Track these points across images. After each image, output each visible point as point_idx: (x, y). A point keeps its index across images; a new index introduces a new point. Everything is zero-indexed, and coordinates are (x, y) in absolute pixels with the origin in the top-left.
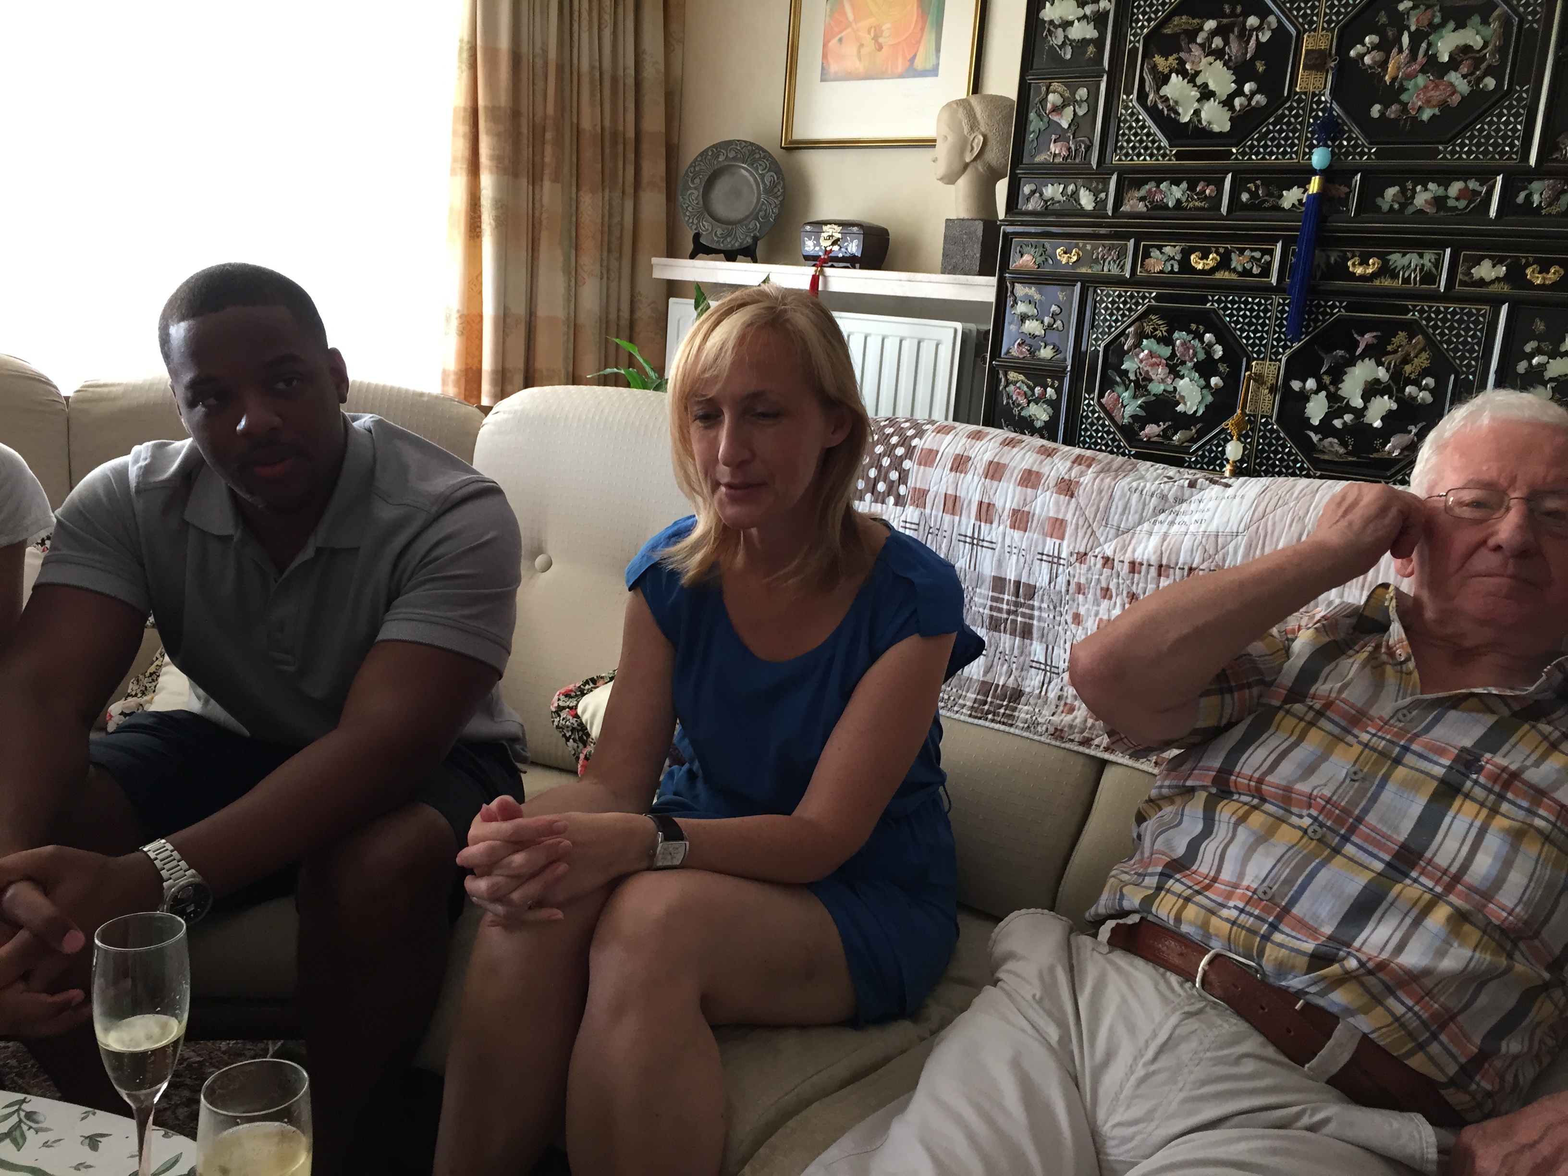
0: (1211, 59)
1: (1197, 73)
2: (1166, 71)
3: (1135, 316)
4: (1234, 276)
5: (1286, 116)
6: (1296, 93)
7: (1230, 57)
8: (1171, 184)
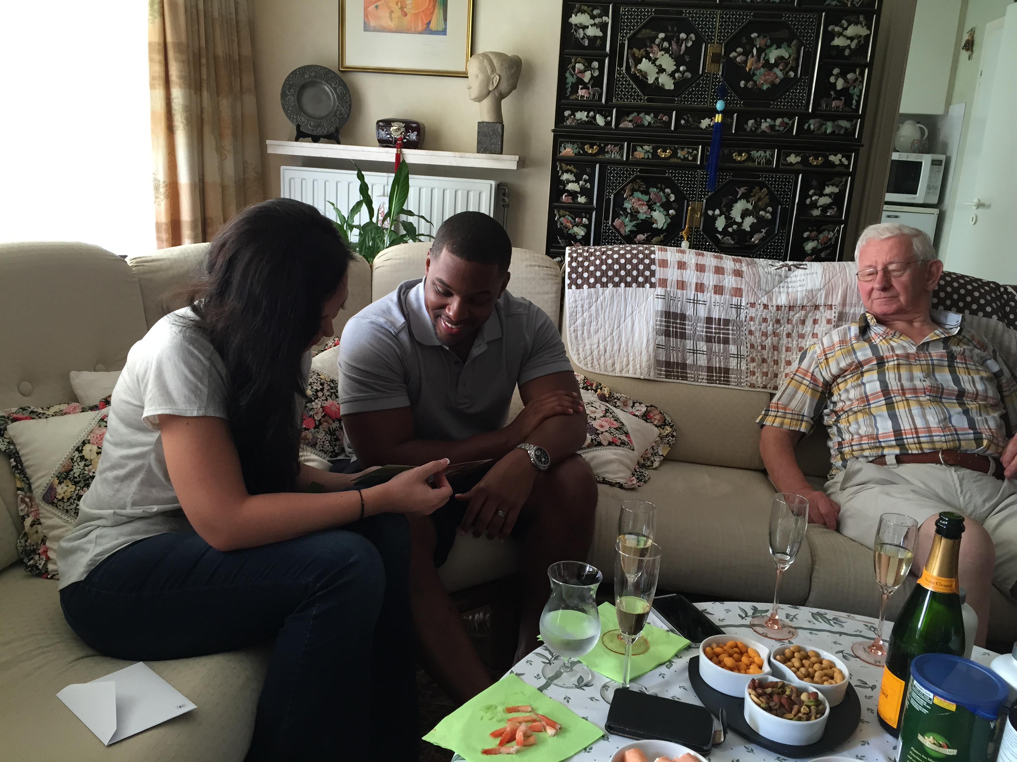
0: (663, 52)
1: (656, 59)
2: (640, 57)
3: (629, 180)
4: (679, 161)
5: (701, 84)
6: (705, 73)
7: (672, 53)
8: (645, 114)
